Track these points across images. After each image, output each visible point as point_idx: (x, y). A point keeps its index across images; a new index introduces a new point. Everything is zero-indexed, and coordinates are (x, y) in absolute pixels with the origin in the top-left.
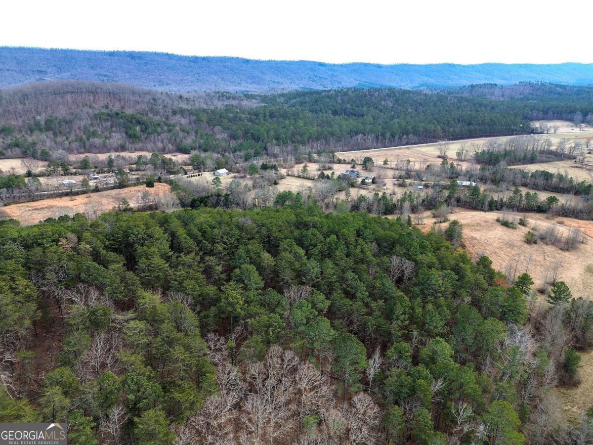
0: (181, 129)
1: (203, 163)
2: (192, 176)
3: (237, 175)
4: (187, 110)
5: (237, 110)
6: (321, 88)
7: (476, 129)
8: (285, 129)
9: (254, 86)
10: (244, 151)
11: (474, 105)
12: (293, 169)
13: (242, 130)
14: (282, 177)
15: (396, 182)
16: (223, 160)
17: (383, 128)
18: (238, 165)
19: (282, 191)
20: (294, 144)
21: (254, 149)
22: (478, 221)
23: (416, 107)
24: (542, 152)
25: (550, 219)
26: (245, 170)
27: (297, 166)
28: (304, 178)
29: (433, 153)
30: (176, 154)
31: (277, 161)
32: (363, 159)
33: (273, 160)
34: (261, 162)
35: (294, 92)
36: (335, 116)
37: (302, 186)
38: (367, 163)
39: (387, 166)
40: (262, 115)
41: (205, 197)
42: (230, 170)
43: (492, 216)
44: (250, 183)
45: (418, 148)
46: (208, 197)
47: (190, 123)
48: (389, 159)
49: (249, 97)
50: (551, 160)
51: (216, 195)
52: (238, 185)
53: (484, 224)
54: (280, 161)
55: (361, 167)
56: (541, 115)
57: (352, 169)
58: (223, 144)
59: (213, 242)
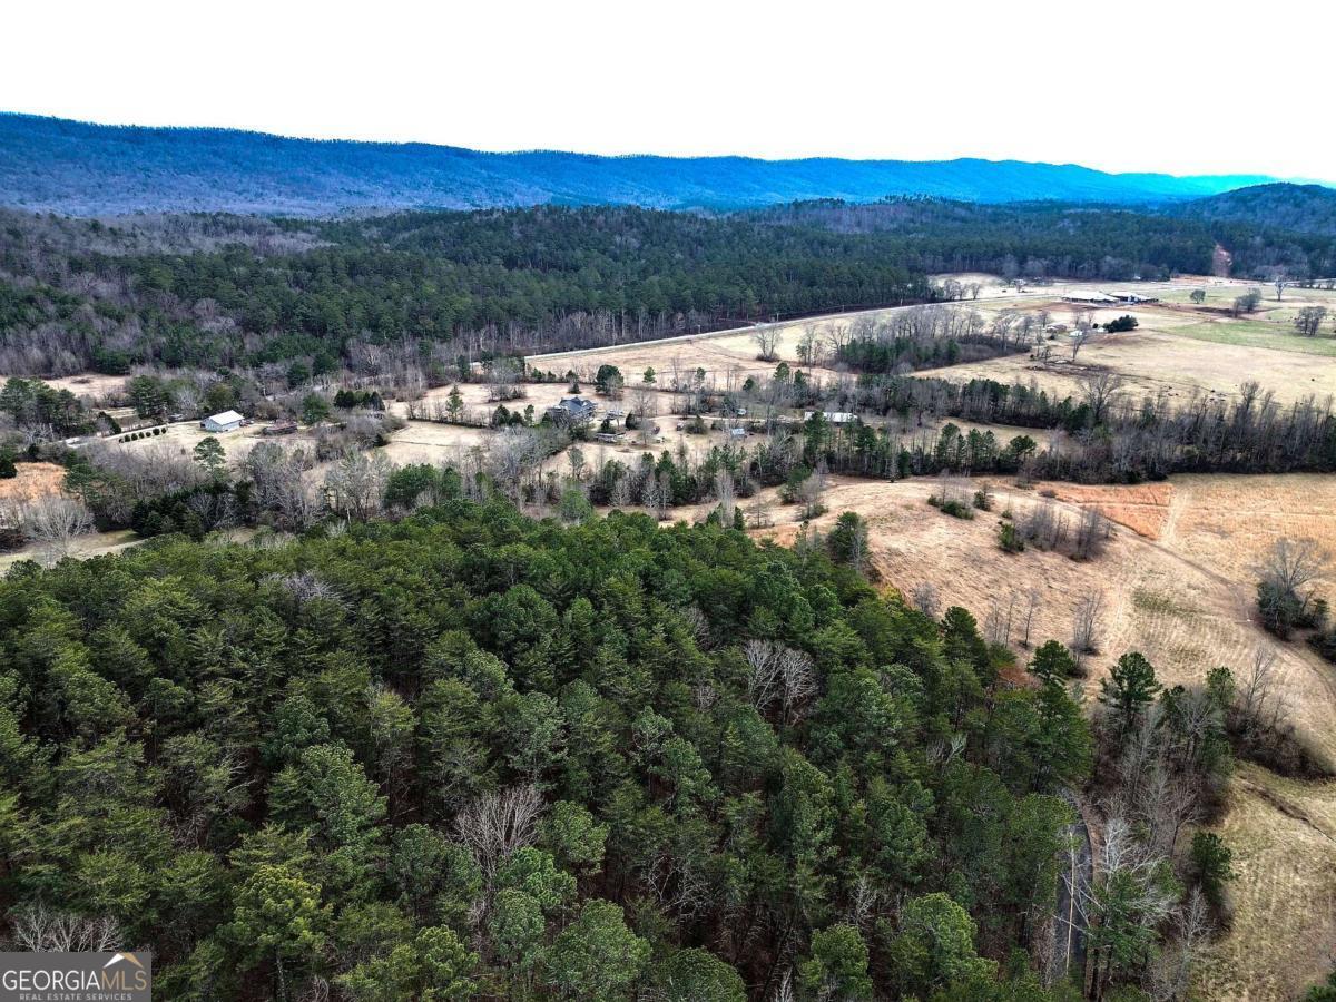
0: (98, 311)
1: (168, 399)
2: (134, 438)
3: (269, 425)
4: (115, 258)
5: (257, 257)
6: (467, 208)
7: (826, 294)
8: (389, 303)
9: (302, 200)
10: (286, 361)
11: (810, 243)
12: (425, 401)
13: (274, 308)
14: (398, 426)
15: (681, 423)
16: (225, 387)
17: (627, 296)
18: (270, 398)
19: (402, 465)
20: (419, 339)
21: (313, 355)
22: (892, 508)
23: (691, 249)
24: (967, 340)
25: (1025, 488)
26: (292, 412)
27: (432, 394)
28: (455, 423)
29: (744, 350)
30: (86, 377)
31: (378, 383)
32: (596, 371)
33: (366, 380)
34: (334, 388)
35: (403, 213)
36: (510, 269)
37: (455, 446)
38: (606, 379)
39: (653, 385)
40: (327, 269)
41: (177, 497)
42: (249, 414)
43: (915, 491)
44: (308, 445)
45: (712, 341)
46: (185, 497)
47: (124, 293)
48: (656, 368)
49: (288, 225)
50: (985, 355)
51: (208, 491)
52: (276, 454)
53: (906, 513)
54: (387, 383)
55: (593, 390)
56: (940, 263)
57: (574, 396)
58: (225, 345)
59: (195, 675)
